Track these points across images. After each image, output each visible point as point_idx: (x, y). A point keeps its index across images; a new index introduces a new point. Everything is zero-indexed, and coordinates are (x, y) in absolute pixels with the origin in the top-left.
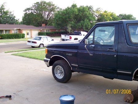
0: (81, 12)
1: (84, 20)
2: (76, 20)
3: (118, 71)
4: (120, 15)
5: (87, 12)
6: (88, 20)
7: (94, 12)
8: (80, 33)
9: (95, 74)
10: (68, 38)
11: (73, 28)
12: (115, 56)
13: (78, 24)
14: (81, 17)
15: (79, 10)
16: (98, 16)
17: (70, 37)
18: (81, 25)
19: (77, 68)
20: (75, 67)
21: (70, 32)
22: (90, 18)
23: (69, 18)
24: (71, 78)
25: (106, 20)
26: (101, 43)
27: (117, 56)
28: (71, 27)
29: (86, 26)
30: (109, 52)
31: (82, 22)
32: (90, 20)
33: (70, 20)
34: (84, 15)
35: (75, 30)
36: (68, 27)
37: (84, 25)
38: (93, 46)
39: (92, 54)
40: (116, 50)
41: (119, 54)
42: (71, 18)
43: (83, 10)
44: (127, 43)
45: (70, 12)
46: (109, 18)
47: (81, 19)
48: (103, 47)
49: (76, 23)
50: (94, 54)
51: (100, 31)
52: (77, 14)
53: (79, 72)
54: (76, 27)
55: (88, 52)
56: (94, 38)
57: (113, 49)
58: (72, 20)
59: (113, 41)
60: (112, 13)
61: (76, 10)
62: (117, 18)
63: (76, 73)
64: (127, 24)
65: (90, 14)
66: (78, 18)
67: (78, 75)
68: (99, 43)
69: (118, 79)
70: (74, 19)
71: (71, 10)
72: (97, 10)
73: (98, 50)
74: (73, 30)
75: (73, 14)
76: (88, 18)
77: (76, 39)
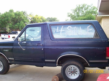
0: (18, 15)
1: (20, 22)
2: (14, 22)
3: (45, 60)
4: (48, 18)
5: (22, 15)
6: (23, 22)
7: (28, 16)
8: (17, 33)
9: (28, 65)
10: (7, 37)
11: (11, 29)
12: (42, 49)
13: (15, 25)
14: (17, 20)
15: (16, 14)
16: (31, 19)
17: (9, 36)
18: (18, 26)
19: (14, 61)
20: (12, 60)
21: (8, 32)
22: (25, 20)
23: (7, 20)
24: (10, 69)
25: (38, 22)
26: (32, 40)
27: (44, 49)
28: (10, 28)
29: (21, 27)
30: (38, 46)
31: (18, 23)
32: (25, 22)
33: (8, 22)
34: (20, 18)
35: (13, 30)
36: (7, 28)
37: (20, 26)
38: (25, 42)
39: (24, 49)
40: (43, 45)
41: (45, 47)
42: (9, 21)
43: (19, 14)
44: (50, 39)
45: (8, 16)
46: (40, 20)
47: (18, 22)
48: (33, 43)
49: (14, 24)
50: (26, 49)
51: (30, 30)
52: (14, 17)
53: (15, 64)
54: (14, 28)
55: (21, 47)
56: (25, 36)
57: (40, 44)
58: (10, 22)
59: (41, 38)
60: (42, 17)
61: (13, 14)
62: (46, 21)
63: (13, 65)
64: (50, 25)
65: (24, 17)
66: (15, 20)
67: (15, 67)
68: (30, 40)
69: (46, 66)
70: (12, 21)
71: (9, 14)
72: (30, 15)
73: (29, 45)
74: (11, 30)
75: (11, 17)
76: (23, 20)
77: (14, 37)
